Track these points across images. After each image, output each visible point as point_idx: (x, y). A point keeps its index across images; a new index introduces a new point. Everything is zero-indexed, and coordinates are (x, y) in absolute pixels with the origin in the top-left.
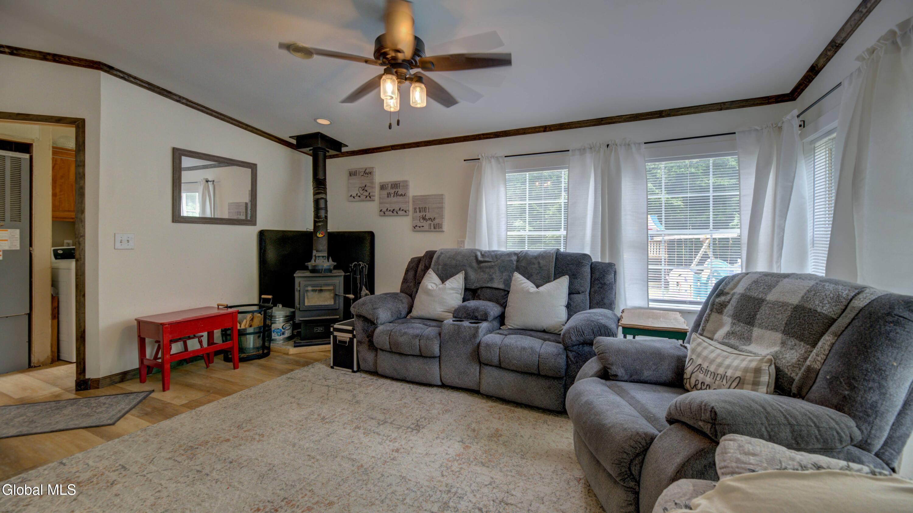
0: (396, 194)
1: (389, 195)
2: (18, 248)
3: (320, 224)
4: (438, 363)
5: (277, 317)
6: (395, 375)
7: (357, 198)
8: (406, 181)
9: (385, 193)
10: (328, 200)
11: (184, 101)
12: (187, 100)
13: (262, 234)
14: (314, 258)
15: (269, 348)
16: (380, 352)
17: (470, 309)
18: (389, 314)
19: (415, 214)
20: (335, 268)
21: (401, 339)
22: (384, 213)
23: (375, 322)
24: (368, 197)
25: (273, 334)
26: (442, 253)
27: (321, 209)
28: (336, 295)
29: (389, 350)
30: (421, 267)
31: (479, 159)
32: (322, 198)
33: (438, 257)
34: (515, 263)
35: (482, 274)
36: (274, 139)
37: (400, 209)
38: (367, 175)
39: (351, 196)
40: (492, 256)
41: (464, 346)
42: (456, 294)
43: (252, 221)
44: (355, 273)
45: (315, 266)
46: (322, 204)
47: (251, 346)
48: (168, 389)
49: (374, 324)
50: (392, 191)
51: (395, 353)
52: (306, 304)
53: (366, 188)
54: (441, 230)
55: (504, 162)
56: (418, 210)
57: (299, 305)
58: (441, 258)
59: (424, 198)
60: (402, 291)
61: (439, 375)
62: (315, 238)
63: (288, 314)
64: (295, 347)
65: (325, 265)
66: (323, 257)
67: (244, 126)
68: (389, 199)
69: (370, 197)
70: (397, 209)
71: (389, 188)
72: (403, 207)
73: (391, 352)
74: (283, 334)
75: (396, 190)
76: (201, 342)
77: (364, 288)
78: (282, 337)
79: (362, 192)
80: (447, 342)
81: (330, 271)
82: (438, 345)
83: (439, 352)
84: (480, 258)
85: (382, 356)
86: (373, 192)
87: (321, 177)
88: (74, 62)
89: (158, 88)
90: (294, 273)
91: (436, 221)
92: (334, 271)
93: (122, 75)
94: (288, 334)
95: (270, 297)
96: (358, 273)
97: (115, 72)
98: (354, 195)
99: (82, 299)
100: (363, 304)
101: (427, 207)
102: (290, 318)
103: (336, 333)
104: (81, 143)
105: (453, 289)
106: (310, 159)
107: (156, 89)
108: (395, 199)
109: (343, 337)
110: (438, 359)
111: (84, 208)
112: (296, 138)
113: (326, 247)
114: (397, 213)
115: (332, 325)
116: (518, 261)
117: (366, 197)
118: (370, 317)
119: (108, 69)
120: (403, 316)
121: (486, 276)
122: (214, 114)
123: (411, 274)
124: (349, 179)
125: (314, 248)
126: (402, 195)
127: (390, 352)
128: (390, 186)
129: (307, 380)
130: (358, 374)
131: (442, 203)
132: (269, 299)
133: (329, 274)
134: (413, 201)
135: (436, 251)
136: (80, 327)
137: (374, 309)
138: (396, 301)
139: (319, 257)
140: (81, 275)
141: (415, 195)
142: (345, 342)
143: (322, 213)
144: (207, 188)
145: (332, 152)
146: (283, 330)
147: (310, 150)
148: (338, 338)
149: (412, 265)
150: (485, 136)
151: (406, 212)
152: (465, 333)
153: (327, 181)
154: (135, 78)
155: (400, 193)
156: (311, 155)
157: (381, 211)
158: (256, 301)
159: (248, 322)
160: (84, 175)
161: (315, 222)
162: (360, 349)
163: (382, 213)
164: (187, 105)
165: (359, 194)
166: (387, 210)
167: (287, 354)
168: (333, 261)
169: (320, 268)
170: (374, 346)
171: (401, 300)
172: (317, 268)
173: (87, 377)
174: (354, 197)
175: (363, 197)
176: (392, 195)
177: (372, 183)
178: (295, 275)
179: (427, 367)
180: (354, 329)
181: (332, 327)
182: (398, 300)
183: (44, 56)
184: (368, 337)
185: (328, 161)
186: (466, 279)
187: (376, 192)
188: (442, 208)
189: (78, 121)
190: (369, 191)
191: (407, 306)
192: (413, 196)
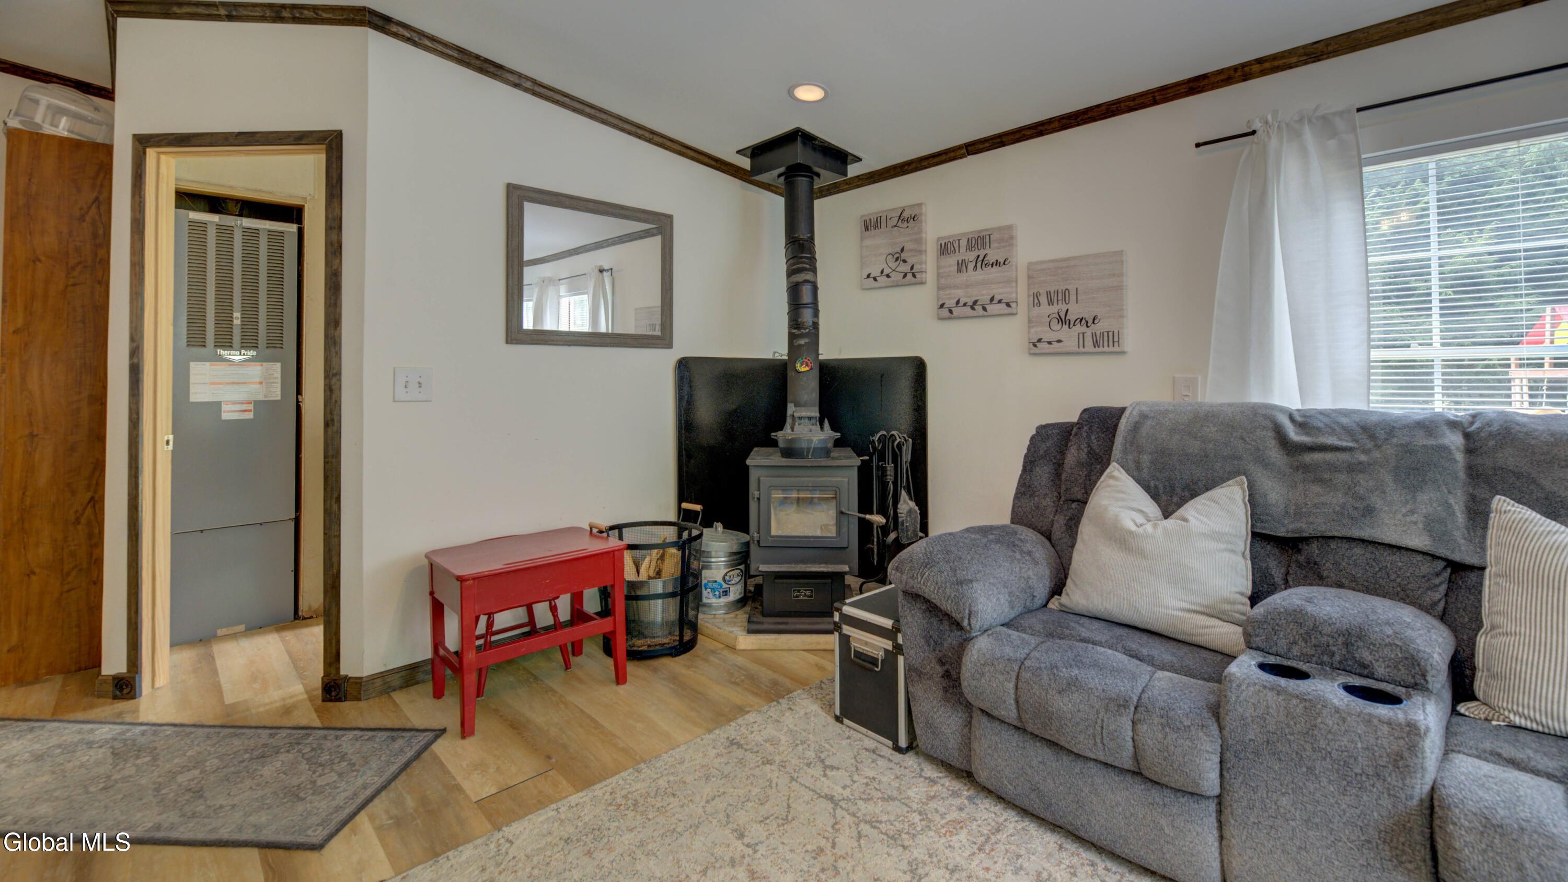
0: (982, 262)
1: (961, 266)
2: (279, 398)
3: (802, 342)
4: (1213, 820)
5: (713, 554)
6: (1037, 806)
7: (883, 280)
8: (1010, 228)
9: (951, 261)
10: (820, 284)
11: (528, 84)
12: (535, 82)
13: (684, 366)
14: (789, 420)
15: (694, 627)
16: (981, 722)
17: (1327, 630)
18: (1004, 599)
19: (1036, 311)
20: (838, 443)
21: (1063, 704)
22: (951, 312)
23: (965, 623)
24: (909, 276)
25: (705, 593)
26: (1144, 416)
27: (805, 305)
28: (842, 513)
29: (1015, 723)
30: (1073, 456)
31: (1253, 133)
32: (807, 281)
33: (1136, 428)
34: (1459, 457)
35: (1316, 489)
36: (706, 160)
37: (992, 299)
38: (905, 225)
39: (868, 276)
40: (1348, 431)
41: (1344, 793)
42: (1226, 555)
43: (663, 340)
44: (882, 458)
45: (792, 441)
46: (806, 297)
47: (659, 619)
48: (472, 733)
49: (958, 625)
50: (972, 256)
51: (1034, 736)
52: (773, 533)
53: (904, 255)
54: (1116, 349)
55: (1354, 129)
56: (1043, 300)
57: (758, 533)
58: (1144, 430)
59: (1063, 267)
60: (1017, 518)
61: (1216, 865)
62: (791, 374)
63: (735, 548)
64: (750, 632)
65: (815, 439)
66: (810, 418)
67: (647, 135)
68: (963, 277)
69: (913, 276)
70: (985, 299)
71: (963, 250)
72: (1000, 292)
73: (1020, 729)
74: (726, 593)
75: (982, 253)
76: (554, 609)
77: (904, 493)
78: (724, 600)
79: (893, 265)
80: (1257, 753)
81: (827, 453)
82: (1217, 759)
83: (1217, 782)
84: (1293, 434)
85: (984, 730)
86: (921, 263)
87: (803, 235)
88: (325, 15)
89: (478, 57)
90: (747, 454)
91: (1101, 326)
92: (836, 453)
93: (407, 34)
94: (735, 593)
95: (698, 508)
96: (889, 455)
97: (394, 29)
98: (876, 272)
99: (335, 507)
100: (926, 565)
101: (1072, 288)
102: (741, 558)
103: (847, 630)
104: (335, 181)
105: (1216, 536)
106: (780, 201)
107: (473, 61)
108: (980, 275)
109: (866, 643)
110: (1212, 806)
111: (340, 315)
112: (749, 152)
113: (815, 396)
114: (984, 309)
115: (836, 605)
116: (1470, 451)
117: (905, 276)
118: (947, 606)
119: (380, 23)
120: (1039, 602)
121: (1337, 499)
122: (588, 110)
123: (1043, 473)
124: (862, 239)
125: (790, 397)
126: (997, 263)
127: (1017, 728)
128: (964, 243)
129: (777, 759)
130: (910, 760)
131: (1121, 275)
132: (696, 513)
133: (825, 462)
134: (1030, 277)
135: (1123, 410)
136: (332, 565)
137: (960, 583)
138: (1018, 556)
139: (801, 418)
140: (333, 457)
141: (1035, 259)
142: (874, 661)
143: (807, 316)
144: (600, 285)
145: (827, 177)
146: (725, 586)
147: (779, 176)
148: (854, 644)
149: (1043, 447)
150: (1267, 65)
151: (1008, 305)
152: (1345, 741)
153: (816, 242)
154: (433, 39)
155: (991, 258)
156: (781, 195)
157: (942, 306)
158: (672, 516)
159: (654, 564)
160: (341, 247)
161: (792, 337)
162: (918, 690)
163: (945, 312)
164: (535, 93)
165: (887, 271)
166: (958, 302)
167: (732, 648)
168: (834, 428)
169: (804, 445)
170: (962, 694)
171: (1029, 553)
172: (797, 445)
173: (343, 672)
174: (875, 279)
175: (898, 277)
176: (971, 266)
177: (919, 241)
178: (748, 462)
179: (1163, 822)
180: (896, 630)
181: (838, 610)
182: (1022, 552)
183: (277, 12)
184: (941, 662)
185: (817, 203)
186: (1254, 502)
187: (930, 262)
188: (1119, 288)
189: (331, 135)
190: (911, 261)
191: (1047, 572)
192: (1030, 264)
